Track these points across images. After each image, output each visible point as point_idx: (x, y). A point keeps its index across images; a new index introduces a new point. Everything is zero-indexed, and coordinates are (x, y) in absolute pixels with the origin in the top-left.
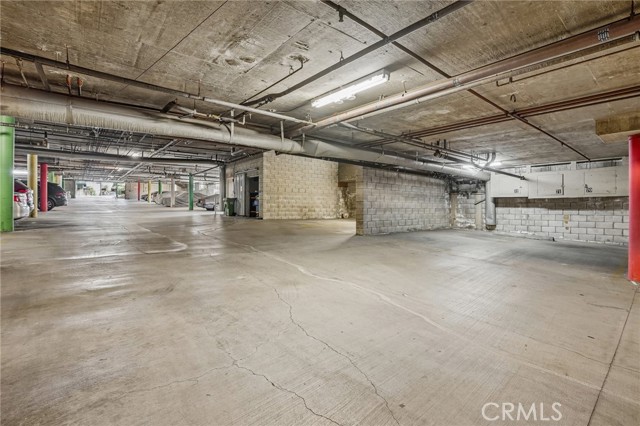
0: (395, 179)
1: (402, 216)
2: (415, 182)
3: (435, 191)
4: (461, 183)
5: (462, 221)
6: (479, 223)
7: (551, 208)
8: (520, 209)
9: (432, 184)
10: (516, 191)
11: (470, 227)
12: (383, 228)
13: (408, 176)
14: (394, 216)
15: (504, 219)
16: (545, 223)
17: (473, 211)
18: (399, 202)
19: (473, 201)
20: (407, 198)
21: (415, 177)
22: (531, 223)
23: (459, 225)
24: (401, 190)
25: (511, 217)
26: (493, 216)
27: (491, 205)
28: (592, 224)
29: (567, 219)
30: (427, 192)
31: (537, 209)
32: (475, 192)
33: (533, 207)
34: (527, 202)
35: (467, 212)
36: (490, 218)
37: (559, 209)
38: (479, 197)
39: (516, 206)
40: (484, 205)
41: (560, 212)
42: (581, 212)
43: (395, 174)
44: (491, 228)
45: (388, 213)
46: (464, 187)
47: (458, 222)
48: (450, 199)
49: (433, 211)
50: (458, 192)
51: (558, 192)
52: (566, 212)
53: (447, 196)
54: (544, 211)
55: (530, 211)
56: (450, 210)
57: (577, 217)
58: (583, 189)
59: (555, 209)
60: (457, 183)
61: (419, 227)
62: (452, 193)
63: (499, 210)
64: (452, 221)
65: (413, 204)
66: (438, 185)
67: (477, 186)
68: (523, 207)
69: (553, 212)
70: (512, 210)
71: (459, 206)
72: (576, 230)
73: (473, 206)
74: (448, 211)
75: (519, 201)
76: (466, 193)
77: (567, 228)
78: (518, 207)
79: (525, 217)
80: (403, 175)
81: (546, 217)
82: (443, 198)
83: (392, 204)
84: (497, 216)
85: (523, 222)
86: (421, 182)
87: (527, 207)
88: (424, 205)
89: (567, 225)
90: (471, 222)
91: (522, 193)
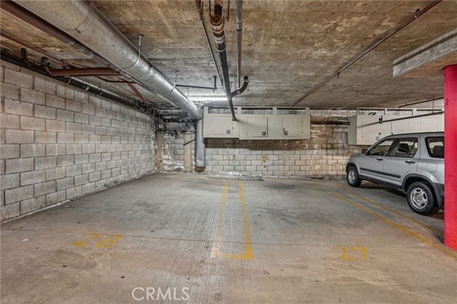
0: (81, 103)
1: (95, 166)
2: (115, 113)
3: (142, 128)
4: (169, 121)
5: (170, 163)
6: (188, 165)
9: (137, 119)
10: (228, 132)
11: (179, 170)
12: (53, 195)
13: (106, 104)
14: (80, 168)
15: (212, 159)
16: (248, 162)
17: (182, 152)
18: (89, 144)
19: (182, 141)
20: (103, 136)
21: (115, 107)
22: (237, 163)
23: (166, 168)
24: (93, 124)
25: (220, 157)
26: (203, 158)
27: (201, 145)
28: (281, 162)
29: (265, 159)
30: (132, 129)
31: (242, 150)
32: (184, 132)
33: (239, 147)
34: (235, 143)
35: (175, 153)
36: (200, 159)
37: (259, 150)
38: (189, 137)
39: (224, 147)
40: (193, 146)
41: (260, 152)
42: (275, 152)
43: (83, 95)
44: (200, 170)
45: (65, 165)
46: (172, 125)
47: (165, 164)
48: (156, 139)
49: (138, 154)
50: (165, 130)
51: (264, 134)
52: (265, 152)
53: (153, 135)
54: (247, 151)
55: (236, 151)
56: (156, 151)
57: (272, 156)
58: (282, 132)
59: (257, 150)
60: (164, 120)
61: (121, 178)
62: (158, 131)
63: (209, 150)
64: (158, 163)
65: (114, 145)
66: (144, 121)
67: (187, 125)
68: (230, 147)
69: (254, 152)
70: (221, 150)
71: (167, 147)
72: (271, 168)
73: (182, 146)
74: (153, 152)
75: (227, 141)
76: (175, 133)
77: (265, 167)
78: (226, 147)
79: (231, 157)
80: (97, 100)
81: (249, 157)
82: (149, 137)
83: (75, 147)
84: (207, 157)
85: (231, 163)
86: (123, 115)
87: (234, 147)
88: (128, 147)
89: (266, 164)
90: (180, 165)
91: (234, 135)
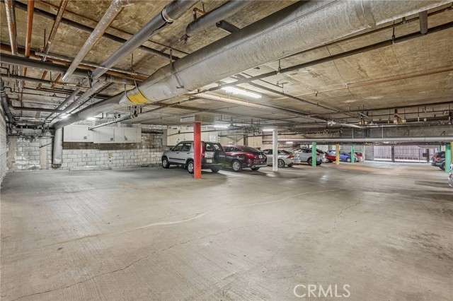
4: (24, 127)
5: (24, 163)
6: (45, 164)
7: (101, 149)
8: (81, 150)
10: (85, 138)
11: (34, 168)
15: (68, 158)
16: (98, 159)
17: (37, 153)
19: (37, 144)
22: (89, 160)
23: (20, 167)
25: (73, 156)
27: (59, 147)
28: (122, 157)
31: (93, 150)
32: (40, 137)
33: (90, 149)
34: (86, 145)
35: (30, 155)
36: (58, 158)
38: (45, 141)
39: (78, 148)
40: (50, 148)
41: (106, 151)
42: (117, 151)
44: (56, 167)
46: (27, 131)
47: (18, 165)
48: (8, 142)
50: (18, 135)
51: (112, 139)
52: (110, 151)
53: (4, 139)
54: (97, 151)
55: (88, 151)
56: (7, 153)
57: (115, 154)
58: (124, 139)
59: (104, 150)
60: (19, 127)
62: (10, 136)
63: (66, 151)
64: (10, 164)
67: (44, 132)
68: (83, 149)
69: (102, 152)
70: (75, 151)
71: (20, 149)
72: (114, 162)
73: (37, 148)
75: (80, 144)
76: (30, 138)
77: (110, 161)
79: (84, 156)
81: (98, 155)
84: (63, 156)
85: (84, 160)
87: (87, 149)
89: (111, 159)
90: (35, 164)
91: (90, 140)
